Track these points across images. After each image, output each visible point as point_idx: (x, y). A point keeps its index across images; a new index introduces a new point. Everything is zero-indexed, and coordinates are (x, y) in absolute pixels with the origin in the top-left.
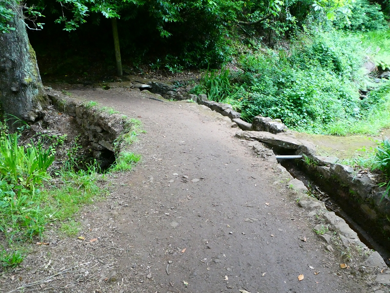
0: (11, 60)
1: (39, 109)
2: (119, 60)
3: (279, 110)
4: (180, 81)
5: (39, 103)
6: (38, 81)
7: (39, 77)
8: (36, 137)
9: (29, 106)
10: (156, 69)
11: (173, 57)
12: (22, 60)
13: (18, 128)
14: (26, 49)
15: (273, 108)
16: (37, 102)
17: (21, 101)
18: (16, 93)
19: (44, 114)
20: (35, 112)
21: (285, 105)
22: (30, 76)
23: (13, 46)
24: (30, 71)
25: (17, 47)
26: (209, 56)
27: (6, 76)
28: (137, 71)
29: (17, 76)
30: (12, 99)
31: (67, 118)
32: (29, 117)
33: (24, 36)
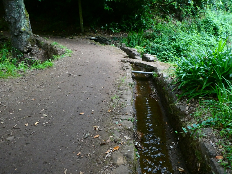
0: (14, 18)
1: (29, 46)
2: (82, 23)
3: (167, 53)
4: (117, 37)
5: (29, 43)
6: (30, 31)
7: (30, 28)
8: (25, 61)
9: (24, 44)
10: (105, 30)
11: (115, 23)
12: (21, 18)
13: (18, 56)
14: (23, 12)
15: (163, 53)
16: (28, 42)
17: (20, 41)
18: (17, 36)
19: (31, 49)
20: (27, 47)
21: (171, 51)
22: (25, 27)
23: (16, 10)
24: (25, 24)
25: (18, 11)
26: (136, 24)
27: (12, 27)
28: (93, 31)
29: (17, 27)
30: (15, 40)
31: (43, 51)
32: (23, 50)
33: (22, 5)
